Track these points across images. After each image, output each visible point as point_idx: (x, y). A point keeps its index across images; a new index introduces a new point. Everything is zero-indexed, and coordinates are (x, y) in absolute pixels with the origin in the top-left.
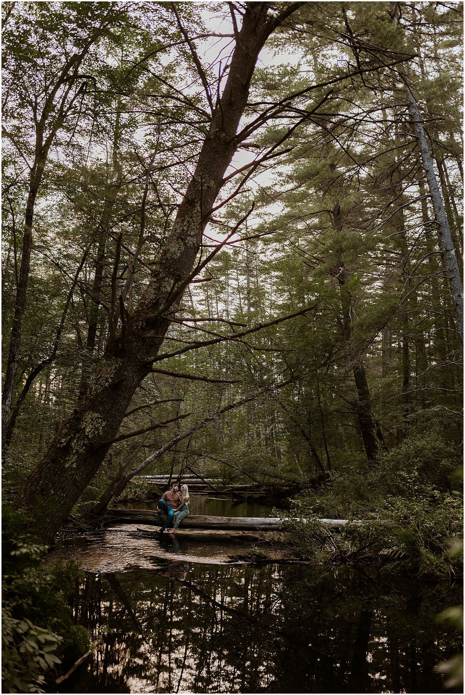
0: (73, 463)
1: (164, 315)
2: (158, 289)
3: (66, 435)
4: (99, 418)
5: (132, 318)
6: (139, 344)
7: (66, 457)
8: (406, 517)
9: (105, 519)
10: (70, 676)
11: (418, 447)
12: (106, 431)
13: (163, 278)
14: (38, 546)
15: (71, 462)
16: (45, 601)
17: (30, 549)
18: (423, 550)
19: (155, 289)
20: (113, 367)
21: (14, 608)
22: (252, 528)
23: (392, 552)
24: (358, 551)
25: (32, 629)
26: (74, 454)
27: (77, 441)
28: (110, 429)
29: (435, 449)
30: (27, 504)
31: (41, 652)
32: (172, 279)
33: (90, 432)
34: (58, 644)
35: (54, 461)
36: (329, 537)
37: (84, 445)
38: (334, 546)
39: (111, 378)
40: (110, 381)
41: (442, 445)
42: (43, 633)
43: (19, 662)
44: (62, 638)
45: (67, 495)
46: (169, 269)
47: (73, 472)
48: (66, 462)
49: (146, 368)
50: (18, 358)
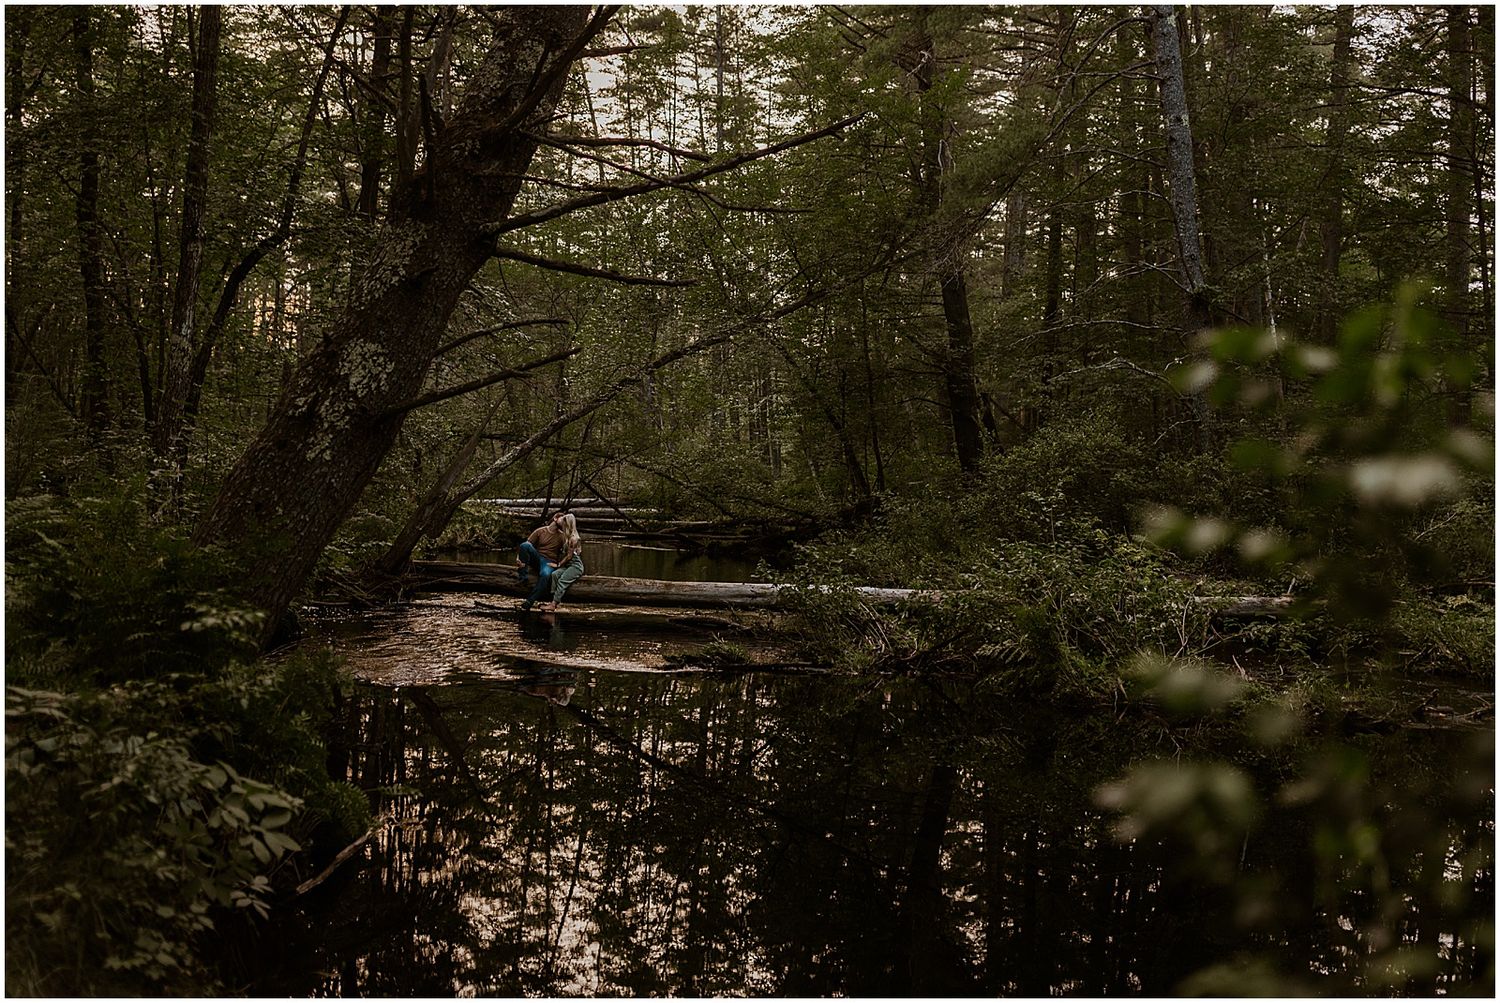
0: (323, 451)
1: (522, 126)
2: (508, 65)
3: (306, 390)
4: (379, 355)
5: (450, 131)
6: (467, 192)
7: (308, 436)
8: (1033, 583)
9: (408, 582)
10: (327, 880)
11: (1067, 444)
12: (394, 383)
13: (521, 40)
14: (240, 612)
15: (321, 448)
16: (269, 731)
17: (224, 619)
18: (1065, 649)
19: (501, 66)
20: (409, 243)
21: (194, 739)
22: (714, 603)
23: (1001, 652)
24: (933, 650)
25: (234, 783)
26: (326, 432)
27: (332, 404)
28: (405, 378)
29: (1102, 449)
30: (225, 535)
31: (255, 828)
32: (540, 43)
33: (359, 383)
34: (293, 813)
35: (281, 444)
36: (874, 622)
37: (347, 411)
38: (883, 640)
39: (405, 266)
40: (403, 272)
41: (1118, 441)
42: (261, 791)
43: (209, 847)
44: (302, 801)
45: (312, 518)
46: (534, 21)
47: (325, 469)
48: (308, 447)
49: (483, 248)
50: (203, 231)
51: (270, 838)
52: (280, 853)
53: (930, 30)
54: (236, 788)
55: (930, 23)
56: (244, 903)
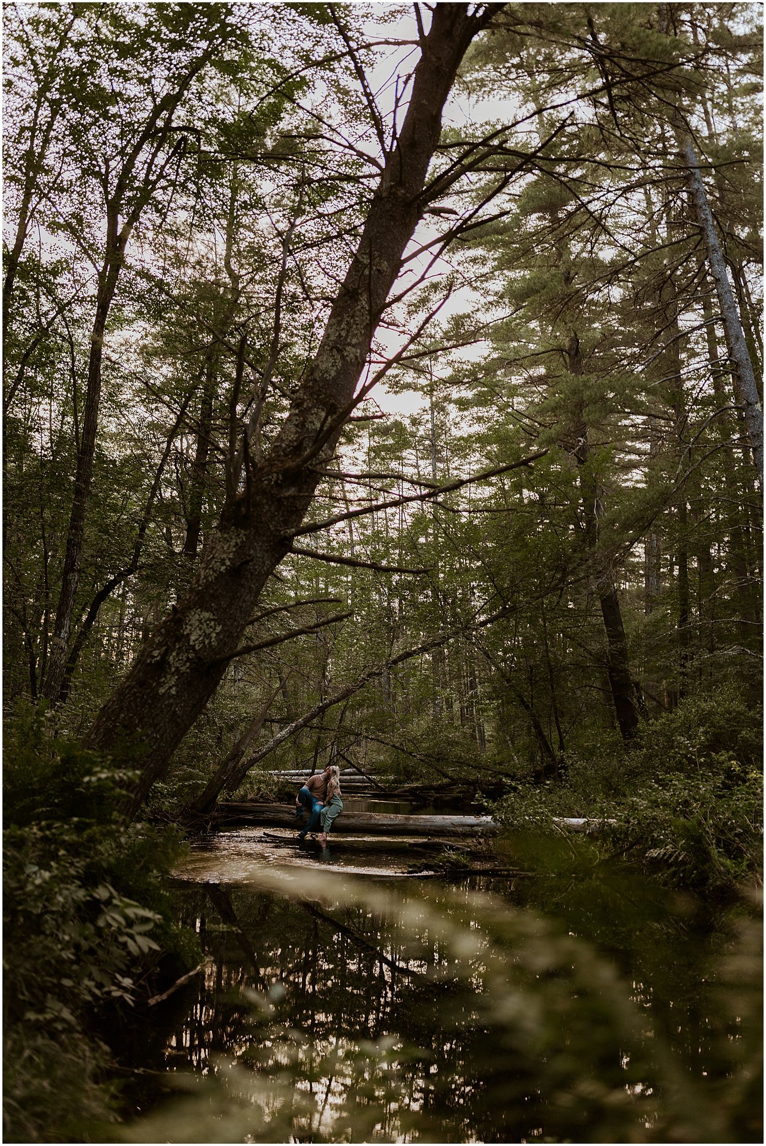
0: (170, 688)
1: (311, 465)
2: (302, 425)
3: (160, 645)
4: (211, 620)
5: (262, 469)
6: (273, 509)
7: (160, 677)
8: (686, 803)
9: (214, 818)
10: (169, 997)
11: (703, 710)
12: (221, 640)
13: (309, 409)
14: (124, 771)
15: (169, 685)
17: (112, 775)
18: (714, 851)
19: (297, 426)
20: (233, 543)
22: (441, 832)
23: (665, 854)
24: (612, 858)
25: (114, 898)
26: (173, 674)
27: (178, 655)
28: (228, 637)
29: (730, 713)
30: (101, 748)
31: (129, 930)
32: (323, 410)
33: (197, 640)
34: (155, 923)
35: (142, 684)
36: (565, 838)
37: (188, 659)
38: (573, 853)
39: (230, 559)
40: (228, 563)
41: (742, 708)
42: (132, 905)
44: (160, 916)
45: (162, 736)
46: (318, 396)
47: (171, 701)
48: (160, 685)
49: (283, 546)
50: (78, 565)
51: (139, 939)
52: (146, 950)
53: (585, 418)
54: (116, 902)
55: (584, 414)
56: (117, 994)
